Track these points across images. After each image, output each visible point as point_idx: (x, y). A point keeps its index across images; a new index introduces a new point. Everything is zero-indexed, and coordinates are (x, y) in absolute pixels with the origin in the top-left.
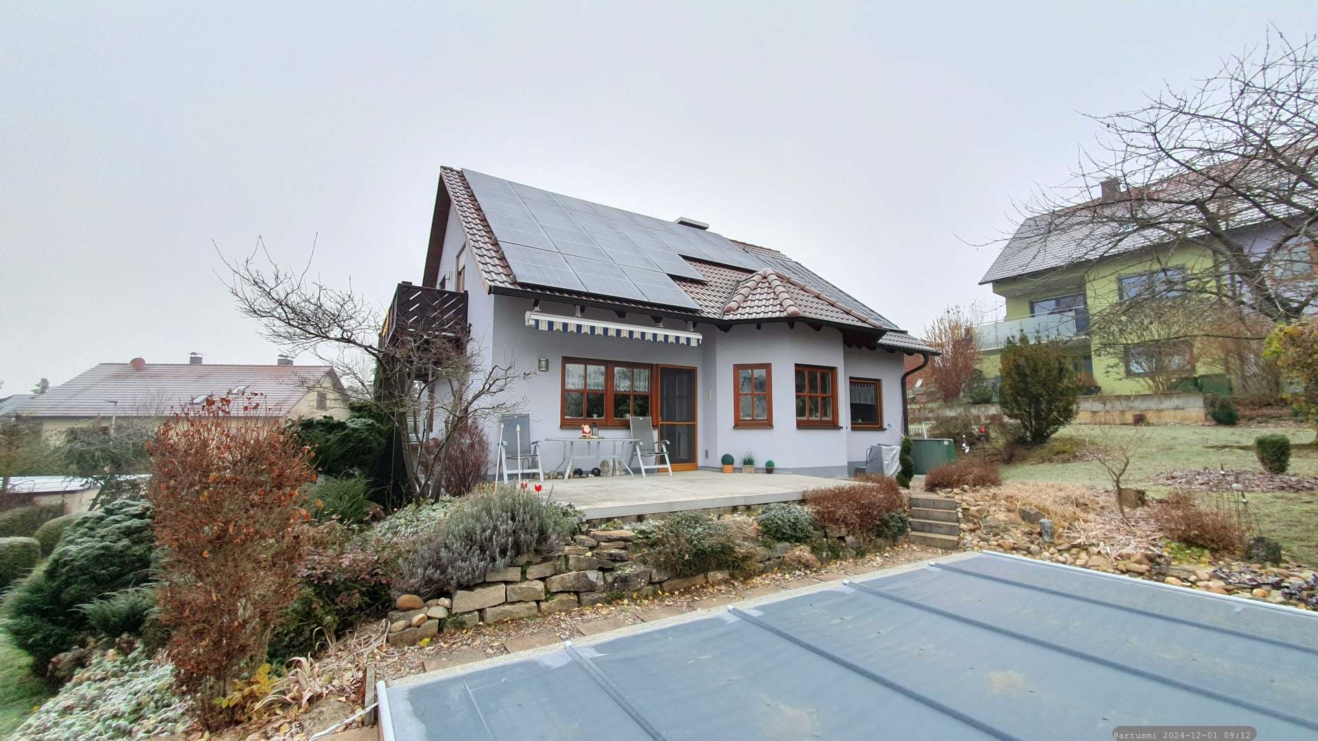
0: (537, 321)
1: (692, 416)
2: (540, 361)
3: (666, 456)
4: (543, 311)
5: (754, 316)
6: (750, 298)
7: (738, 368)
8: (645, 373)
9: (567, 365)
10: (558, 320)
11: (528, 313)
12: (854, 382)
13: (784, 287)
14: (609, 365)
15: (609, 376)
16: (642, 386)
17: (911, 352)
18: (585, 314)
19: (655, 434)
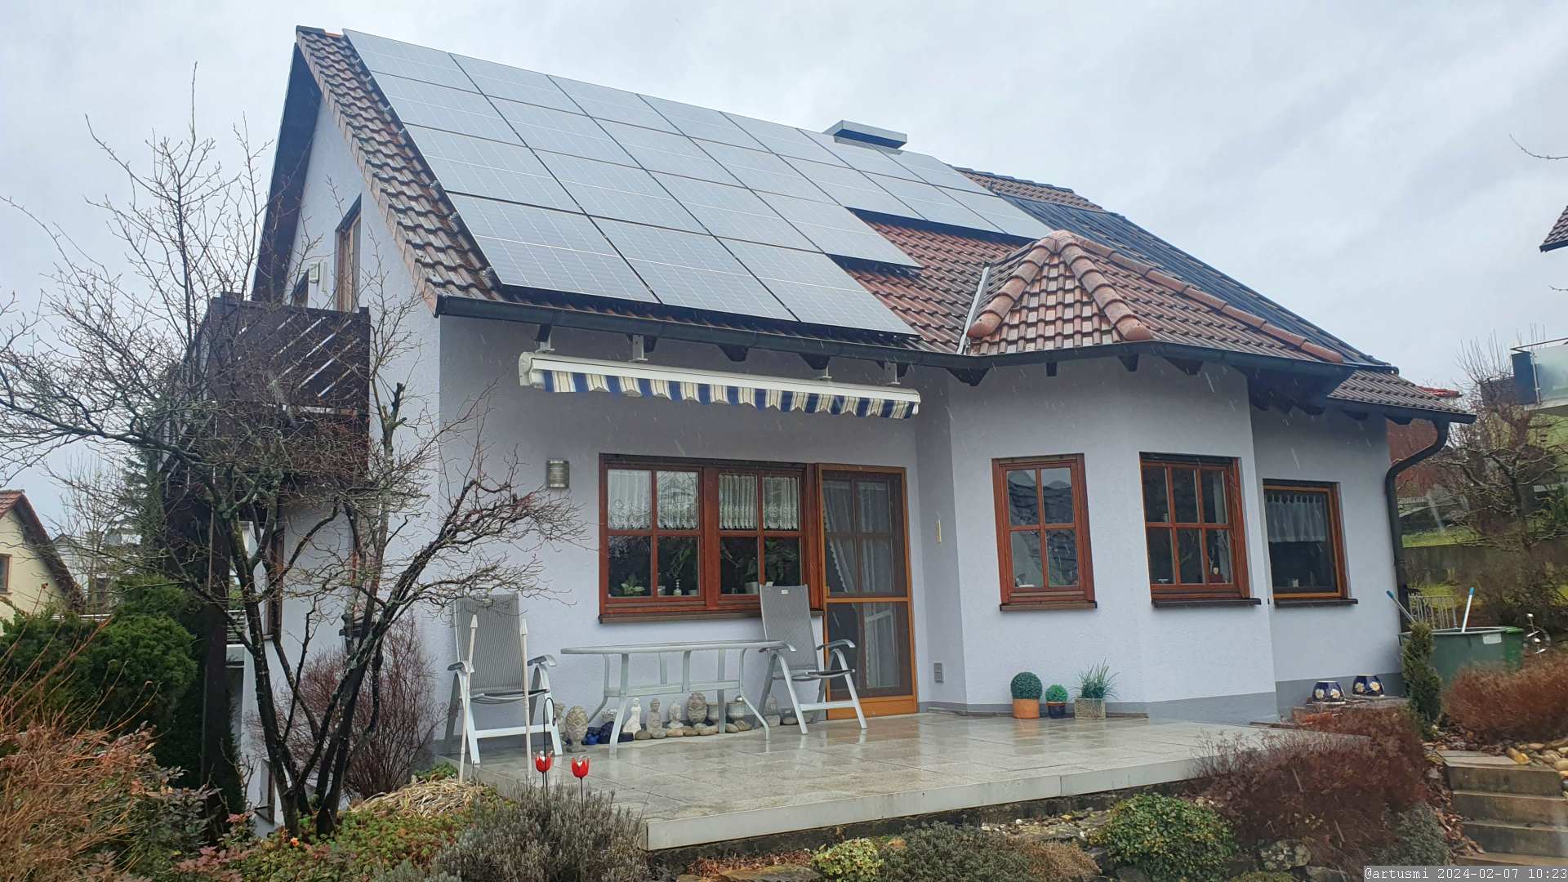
0: (547, 375)
1: (902, 585)
2: (549, 466)
3: (848, 677)
4: (564, 350)
5: (1042, 346)
6: (1024, 303)
7: (1000, 465)
8: (788, 487)
9: (612, 473)
10: (597, 373)
11: (525, 357)
12: (1275, 491)
13: (1103, 273)
14: (709, 471)
15: (707, 498)
16: (785, 515)
17: (1402, 415)
18: (656, 354)
19: (818, 627)
